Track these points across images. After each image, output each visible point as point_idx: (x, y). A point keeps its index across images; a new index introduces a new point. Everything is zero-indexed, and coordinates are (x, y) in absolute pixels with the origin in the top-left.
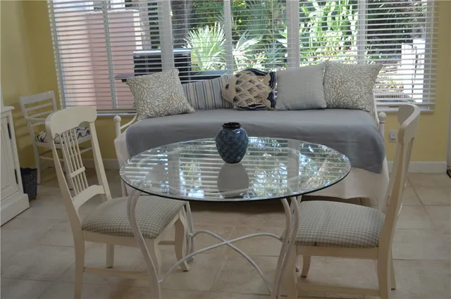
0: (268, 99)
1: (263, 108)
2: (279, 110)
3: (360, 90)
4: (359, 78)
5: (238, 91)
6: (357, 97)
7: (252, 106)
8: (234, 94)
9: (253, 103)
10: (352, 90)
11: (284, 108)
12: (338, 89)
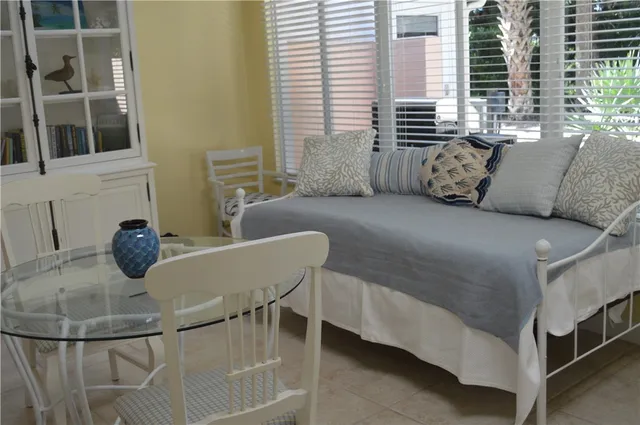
0: (476, 188)
1: (466, 203)
2: (484, 210)
3: (608, 192)
4: (615, 168)
5: (434, 170)
6: (597, 204)
7: (449, 197)
8: (429, 175)
9: (451, 193)
10: (594, 190)
11: (491, 208)
12: (576, 184)
